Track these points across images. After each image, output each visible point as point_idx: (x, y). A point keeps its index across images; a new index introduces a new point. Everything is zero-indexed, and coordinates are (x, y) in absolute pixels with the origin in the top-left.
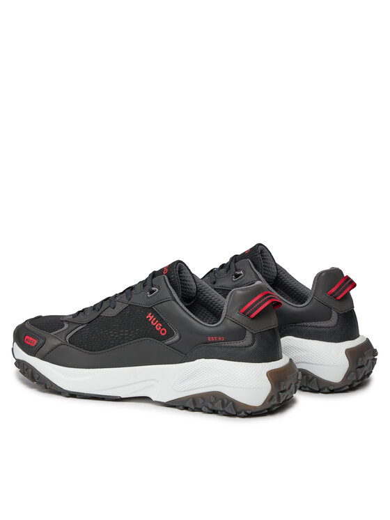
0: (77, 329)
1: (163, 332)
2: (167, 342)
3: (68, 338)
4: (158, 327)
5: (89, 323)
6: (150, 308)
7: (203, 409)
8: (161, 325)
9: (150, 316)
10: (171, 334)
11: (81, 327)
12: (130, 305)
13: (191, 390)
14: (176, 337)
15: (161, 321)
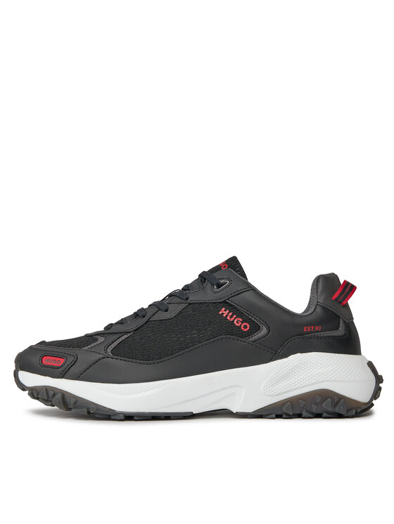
0: (120, 340)
1: (245, 327)
2: (252, 339)
3: (109, 350)
4: (237, 322)
5: (136, 330)
6: (222, 303)
7: (304, 413)
8: (241, 320)
9: (224, 312)
10: (256, 328)
11: (126, 336)
12: (190, 304)
13: (286, 392)
14: (264, 331)
15: (240, 314)
